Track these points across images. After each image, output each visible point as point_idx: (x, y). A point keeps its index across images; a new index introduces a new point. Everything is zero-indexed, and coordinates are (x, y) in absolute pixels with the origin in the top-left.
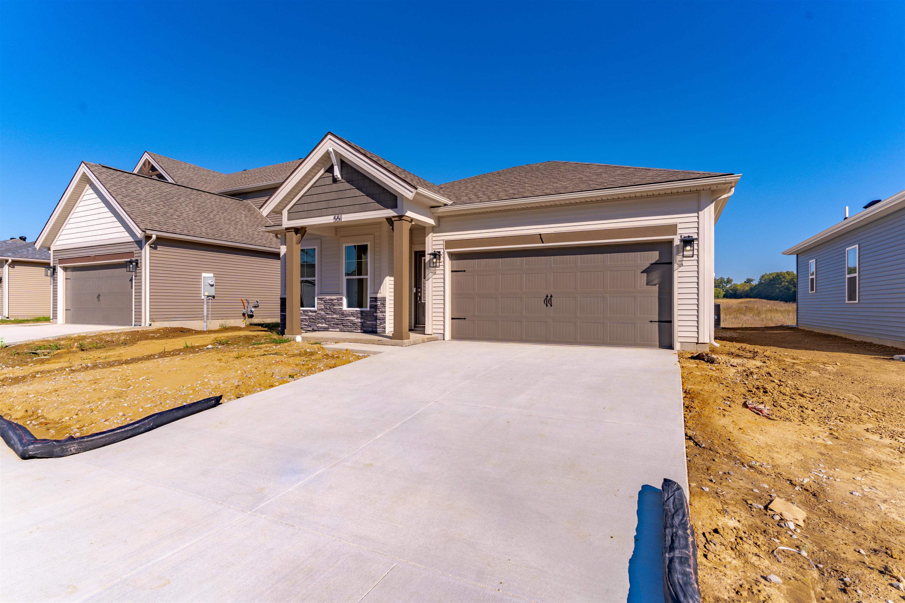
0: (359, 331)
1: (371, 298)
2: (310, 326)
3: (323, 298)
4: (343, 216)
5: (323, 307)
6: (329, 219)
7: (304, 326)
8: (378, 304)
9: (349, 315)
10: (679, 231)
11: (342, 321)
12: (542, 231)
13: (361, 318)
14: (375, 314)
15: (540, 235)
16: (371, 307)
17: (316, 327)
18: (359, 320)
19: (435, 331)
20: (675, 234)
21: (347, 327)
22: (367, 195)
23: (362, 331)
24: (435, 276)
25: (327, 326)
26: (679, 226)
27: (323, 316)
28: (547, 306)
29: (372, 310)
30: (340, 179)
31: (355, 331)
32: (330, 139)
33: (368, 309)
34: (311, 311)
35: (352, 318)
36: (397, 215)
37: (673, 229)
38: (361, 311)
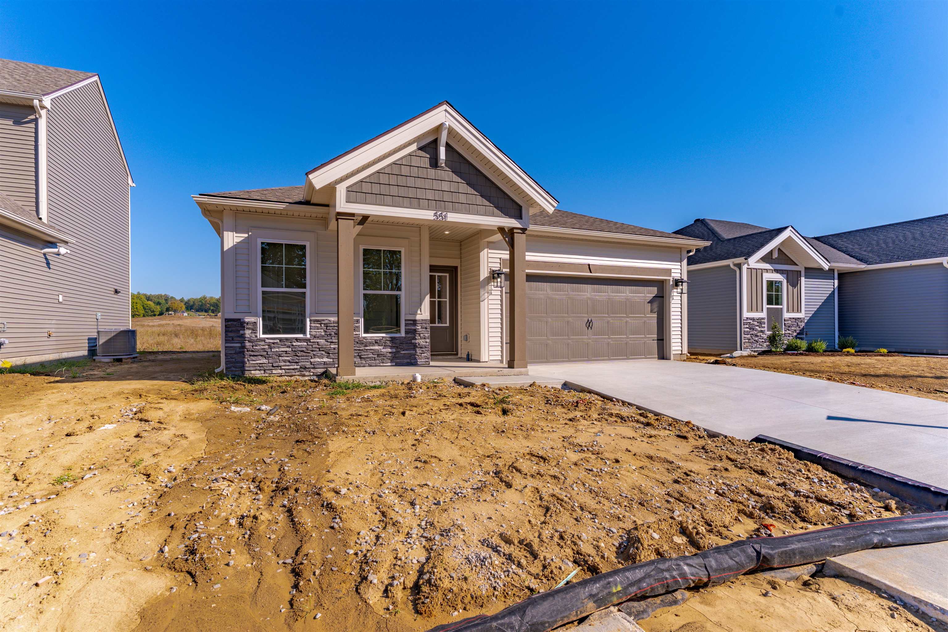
0: (389, 364)
1: (406, 320)
2: (297, 363)
3: (323, 320)
4: (449, 215)
5: (323, 334)
6: (427, 215)
7: (283, 364)
8: (418, 328)
9: (371, 344)
10: (673, 275)
11: (359, 352)
12: (591, 262)
13: (391, 347)
14: (413, 341)
15: (589, 265)
16: (407, 332)
17: (308, 363)
18: (390, 350)
19: (491, 358)
20: (670, 276)
21: (368, 359)
22: (482, 196)
23: (394, 364)
24: (491, 297)
25: (332, 360)
26: (673, 271)
27: (324, 346)
28: (588, 328)
29: (409, 336)
30: (443, 165)
31: (381, 364)
32: (446, 110)
33: (403, 334)
34: (297, 340)
35: (376, 347)
36: (521, 227)
37: (668, 272)
38: (391, 337)
